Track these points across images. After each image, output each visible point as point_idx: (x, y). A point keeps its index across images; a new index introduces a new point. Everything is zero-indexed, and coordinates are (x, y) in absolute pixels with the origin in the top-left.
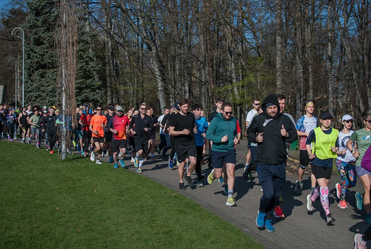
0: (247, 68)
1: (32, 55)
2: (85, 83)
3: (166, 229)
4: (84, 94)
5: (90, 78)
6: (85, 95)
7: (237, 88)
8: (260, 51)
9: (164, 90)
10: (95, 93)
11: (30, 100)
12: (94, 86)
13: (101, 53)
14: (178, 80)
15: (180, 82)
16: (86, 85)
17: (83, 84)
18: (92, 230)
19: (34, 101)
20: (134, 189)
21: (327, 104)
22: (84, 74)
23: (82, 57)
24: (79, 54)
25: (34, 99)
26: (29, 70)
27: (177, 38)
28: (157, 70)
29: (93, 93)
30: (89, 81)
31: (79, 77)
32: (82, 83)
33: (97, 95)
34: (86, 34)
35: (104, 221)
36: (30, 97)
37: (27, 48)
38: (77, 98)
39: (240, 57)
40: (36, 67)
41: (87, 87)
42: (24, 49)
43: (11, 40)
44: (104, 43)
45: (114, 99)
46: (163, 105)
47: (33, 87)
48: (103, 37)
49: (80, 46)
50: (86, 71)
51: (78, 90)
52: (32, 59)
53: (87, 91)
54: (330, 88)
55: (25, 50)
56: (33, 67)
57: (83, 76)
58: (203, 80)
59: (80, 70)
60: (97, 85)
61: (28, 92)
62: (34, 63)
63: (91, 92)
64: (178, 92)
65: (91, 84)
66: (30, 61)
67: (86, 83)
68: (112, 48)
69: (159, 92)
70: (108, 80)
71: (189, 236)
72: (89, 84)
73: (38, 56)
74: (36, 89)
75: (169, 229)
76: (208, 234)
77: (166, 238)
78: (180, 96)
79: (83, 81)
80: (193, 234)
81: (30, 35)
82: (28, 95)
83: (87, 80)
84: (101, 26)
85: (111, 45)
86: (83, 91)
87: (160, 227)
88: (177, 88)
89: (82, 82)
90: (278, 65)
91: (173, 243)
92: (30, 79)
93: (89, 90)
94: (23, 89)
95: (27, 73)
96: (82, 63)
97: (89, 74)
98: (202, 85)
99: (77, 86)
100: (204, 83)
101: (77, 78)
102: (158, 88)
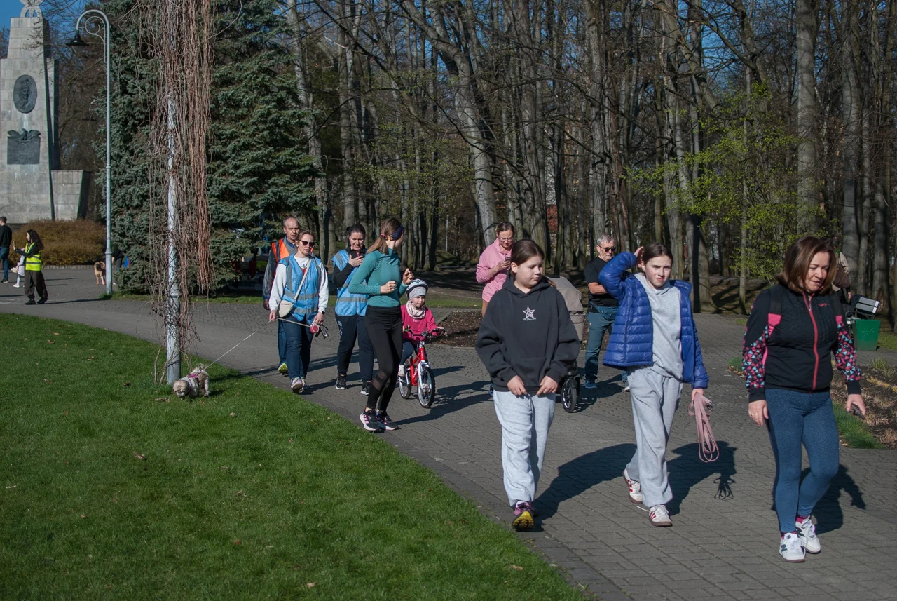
0: (721, 114)
1: (131, 83)
2: (273, 158)
4: (271, 189)
5: (287, 143)
6: (275, 190)
7: (687, 174)
8: (759, 67)
9: (490, 179)
10: (303, 185)
11: (126, 205)
12: (299, 167)
13: (330, 86)
14: (528, 151)
15: (534, 156)
16: (279, 166)
17: (269, 162)
19: (138, 207)
22: (272, 133)
23: (266, 87)
24: (259, 80)
25: (136, 202)
26: (125, 123)
28: (470, 122)
29: (296, 185)
30: (285, 154)
31: (259, 144)
32: (266, 159)
33: (307, 192)
34: (277, 25)
36: (128, 196)
37: (117, 64)
38: (252, 200)
39: (703, 84)
40: (141, 117)
41: (281, 170)
42: (111, 67)
43: (75, 44)
44: (335, 60)
45: (361, 204)
46: (490, 220)
47: (135, 169)
48: (331, 42)
49: (261, 58)
50: (279, 127)
51: (256, 179)
52: (131, 94)
53: (281, 179)
55: (112, 71)
56: (134, 117)
57: (268, 140)
58: (597, 151)
59: (261, 122)
60: (308, 165)
61: (122, 184)
62: (136, 105)
63: (291, 182)
64: (527, 182)
65: (291, 160)
66: (126, 101)
67: (278, 158)
68: (355, 71)
69: (479, 184)
70: (346, 154)
72: (286, 161)
73: (147, 86)
74: (142, 176)
78: (533, 194)
79: (270, 152)
81: (128, 30)
82: (121, 192)
83: (279, 151)
84: (322, 10)
85: (353, 64)
86: (270, 181)
88: (526, 174)
89: (266, 156)
90: (802, 109)
92: (127, 148)
93: (287, 177)
94: (108, 176)
95: (118, 131)
96: (267, 103)
97: (286, 134)
98: (594, 165)
99: (253, 166)
100: (598, 159)
101: (254, 146)
102: (474, 174)
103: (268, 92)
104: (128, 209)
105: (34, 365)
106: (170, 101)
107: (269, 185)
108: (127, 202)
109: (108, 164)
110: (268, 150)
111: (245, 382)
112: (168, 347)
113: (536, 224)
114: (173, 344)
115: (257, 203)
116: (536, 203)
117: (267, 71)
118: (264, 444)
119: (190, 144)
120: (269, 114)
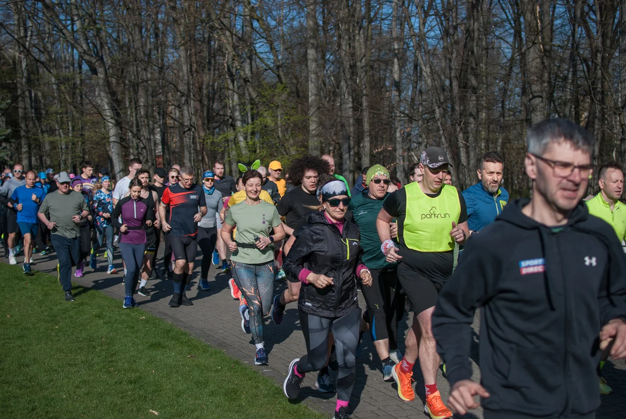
0: (259, 102)
3: (134, 376)
7: (244, 136)
8: (281, 74)
9: (119, 141)
13: (10, 80)
14: (143, 123)
15: (147, 127)
18: (6, 383)
20: (75, 310)
21: (394, 159)
27: (140, 54)
28: (106, 107)
33: (3, 152)
35: (28, 366)
39: (248, 83)
44: (14, 62)
45: (33, 159)
46: (119, 167)
48: (12, 52)
54: (398, 135)
58: (186, 124)
60: (4, 135)
68: (28, 70)
69: (112, 145)
70: (23, 125)
71: (173, 385)
75: (138, 374)
76: (205, 380)
77: (134, 390)
78: (147, 151)
80: (179, 380)
84: (8, 33)
85: (27, 65)
87: (123, 372)
88: (142, 138)
90: (311, 96)
91: (146, 397)
98: (184, 132)
100: (186, 129)
102: (109, 138)
116: (149, 156)
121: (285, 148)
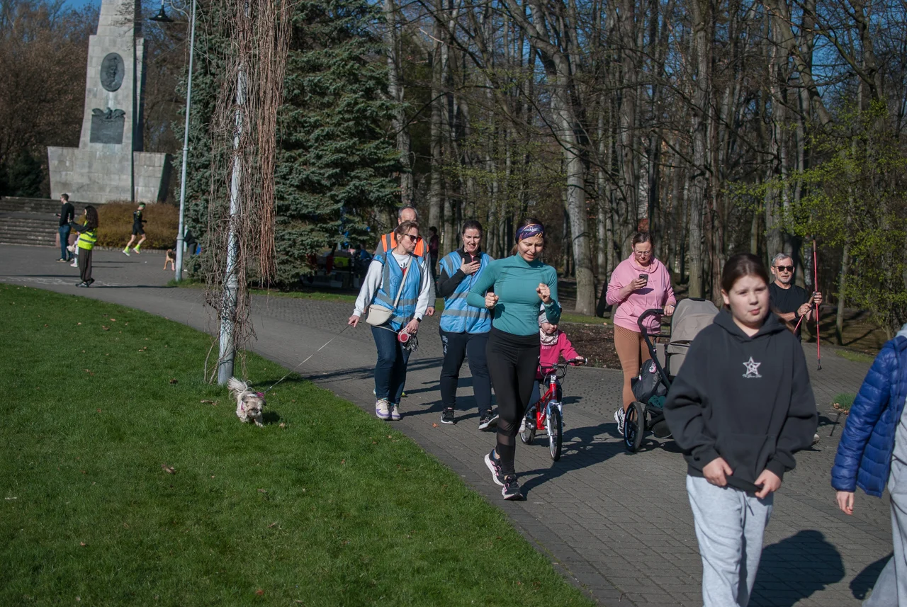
0: (833, 131)
1: (214, 63)
2: (358, 150)
4: (352, 183)
5: (374, 136)
6: (357, 184)
8: (877, 83)
9: (582, 186)
10: (387, 180)
11: (202, 190)
14: (625, 159)
15: (630, 165)
16: (363, 158)
17: (353, 154)
22: (357, 124)
23: (355, 75)
24: (348, 67)
26: (206, 104)
28: (566, 127)
29: (379, 180)
30: (370, 146)
31: (344, 134)
32: (351, 150)
33: (392, 187)
34: (370, 12)
37: (201, 43)
38: (333, 193)
39: (815, 98)
41: (364, 163)
42: (195, 46)
43: (159, 20)
44: (430, 54)
45: (447, 205)
46: (579, 229)
48: (427, 36)
49: (352, 44)
50: (366, 118)
51: (338, 170)
52: (213, 75)
53: (363, 173)
55: (195, 49)
57: (353, 131)
58: (697, 163)
59: (348, 111)
60: (394, 159)
61: (199, 167)
63: (375, 176)
64: (622, 192)
65: (375, 153)
66: (208, 81)
67: (362, 150)
68: (449, 67)
69: (570, 191)
70: (435, 152)
72: (370, 154)
78: (627, 204)
79: (354, 143)
82: (197, 176)
83: (364, 142)
85: (448, 60)
86: (353, 174)
88: (621, 183)
89: (350, 147)
92: (207, 131)
93: (371, 171)
94: (185, 159)
95: (198, 112)
96: (355, 92)
97: (373, 126)
98: (694, 178)
99: (336, 156)
100: (699, 172)
101: (338, 136)
102: (566, 179)
103: (357, 80)
104: (204, 194)
105: (79, 353)
106: (240, 74)
107: (352, 178)
108: (203, 187)
109: (185, 146)
110: (352, 142)
111: (305, 387)
112: (221, 343)
113: (628, 236)
114: (226, 340)
115: (337, 196)
116: (629, 214)
117: (357, 59)
118: (312, 463)
119: (260, 122)
120: (356, 103)
121: (873, 216)
